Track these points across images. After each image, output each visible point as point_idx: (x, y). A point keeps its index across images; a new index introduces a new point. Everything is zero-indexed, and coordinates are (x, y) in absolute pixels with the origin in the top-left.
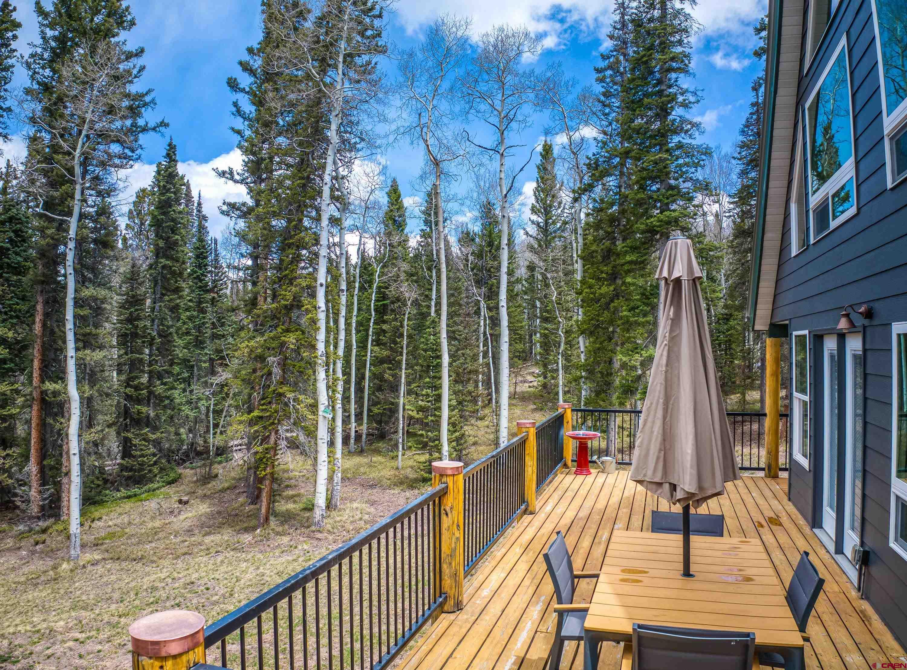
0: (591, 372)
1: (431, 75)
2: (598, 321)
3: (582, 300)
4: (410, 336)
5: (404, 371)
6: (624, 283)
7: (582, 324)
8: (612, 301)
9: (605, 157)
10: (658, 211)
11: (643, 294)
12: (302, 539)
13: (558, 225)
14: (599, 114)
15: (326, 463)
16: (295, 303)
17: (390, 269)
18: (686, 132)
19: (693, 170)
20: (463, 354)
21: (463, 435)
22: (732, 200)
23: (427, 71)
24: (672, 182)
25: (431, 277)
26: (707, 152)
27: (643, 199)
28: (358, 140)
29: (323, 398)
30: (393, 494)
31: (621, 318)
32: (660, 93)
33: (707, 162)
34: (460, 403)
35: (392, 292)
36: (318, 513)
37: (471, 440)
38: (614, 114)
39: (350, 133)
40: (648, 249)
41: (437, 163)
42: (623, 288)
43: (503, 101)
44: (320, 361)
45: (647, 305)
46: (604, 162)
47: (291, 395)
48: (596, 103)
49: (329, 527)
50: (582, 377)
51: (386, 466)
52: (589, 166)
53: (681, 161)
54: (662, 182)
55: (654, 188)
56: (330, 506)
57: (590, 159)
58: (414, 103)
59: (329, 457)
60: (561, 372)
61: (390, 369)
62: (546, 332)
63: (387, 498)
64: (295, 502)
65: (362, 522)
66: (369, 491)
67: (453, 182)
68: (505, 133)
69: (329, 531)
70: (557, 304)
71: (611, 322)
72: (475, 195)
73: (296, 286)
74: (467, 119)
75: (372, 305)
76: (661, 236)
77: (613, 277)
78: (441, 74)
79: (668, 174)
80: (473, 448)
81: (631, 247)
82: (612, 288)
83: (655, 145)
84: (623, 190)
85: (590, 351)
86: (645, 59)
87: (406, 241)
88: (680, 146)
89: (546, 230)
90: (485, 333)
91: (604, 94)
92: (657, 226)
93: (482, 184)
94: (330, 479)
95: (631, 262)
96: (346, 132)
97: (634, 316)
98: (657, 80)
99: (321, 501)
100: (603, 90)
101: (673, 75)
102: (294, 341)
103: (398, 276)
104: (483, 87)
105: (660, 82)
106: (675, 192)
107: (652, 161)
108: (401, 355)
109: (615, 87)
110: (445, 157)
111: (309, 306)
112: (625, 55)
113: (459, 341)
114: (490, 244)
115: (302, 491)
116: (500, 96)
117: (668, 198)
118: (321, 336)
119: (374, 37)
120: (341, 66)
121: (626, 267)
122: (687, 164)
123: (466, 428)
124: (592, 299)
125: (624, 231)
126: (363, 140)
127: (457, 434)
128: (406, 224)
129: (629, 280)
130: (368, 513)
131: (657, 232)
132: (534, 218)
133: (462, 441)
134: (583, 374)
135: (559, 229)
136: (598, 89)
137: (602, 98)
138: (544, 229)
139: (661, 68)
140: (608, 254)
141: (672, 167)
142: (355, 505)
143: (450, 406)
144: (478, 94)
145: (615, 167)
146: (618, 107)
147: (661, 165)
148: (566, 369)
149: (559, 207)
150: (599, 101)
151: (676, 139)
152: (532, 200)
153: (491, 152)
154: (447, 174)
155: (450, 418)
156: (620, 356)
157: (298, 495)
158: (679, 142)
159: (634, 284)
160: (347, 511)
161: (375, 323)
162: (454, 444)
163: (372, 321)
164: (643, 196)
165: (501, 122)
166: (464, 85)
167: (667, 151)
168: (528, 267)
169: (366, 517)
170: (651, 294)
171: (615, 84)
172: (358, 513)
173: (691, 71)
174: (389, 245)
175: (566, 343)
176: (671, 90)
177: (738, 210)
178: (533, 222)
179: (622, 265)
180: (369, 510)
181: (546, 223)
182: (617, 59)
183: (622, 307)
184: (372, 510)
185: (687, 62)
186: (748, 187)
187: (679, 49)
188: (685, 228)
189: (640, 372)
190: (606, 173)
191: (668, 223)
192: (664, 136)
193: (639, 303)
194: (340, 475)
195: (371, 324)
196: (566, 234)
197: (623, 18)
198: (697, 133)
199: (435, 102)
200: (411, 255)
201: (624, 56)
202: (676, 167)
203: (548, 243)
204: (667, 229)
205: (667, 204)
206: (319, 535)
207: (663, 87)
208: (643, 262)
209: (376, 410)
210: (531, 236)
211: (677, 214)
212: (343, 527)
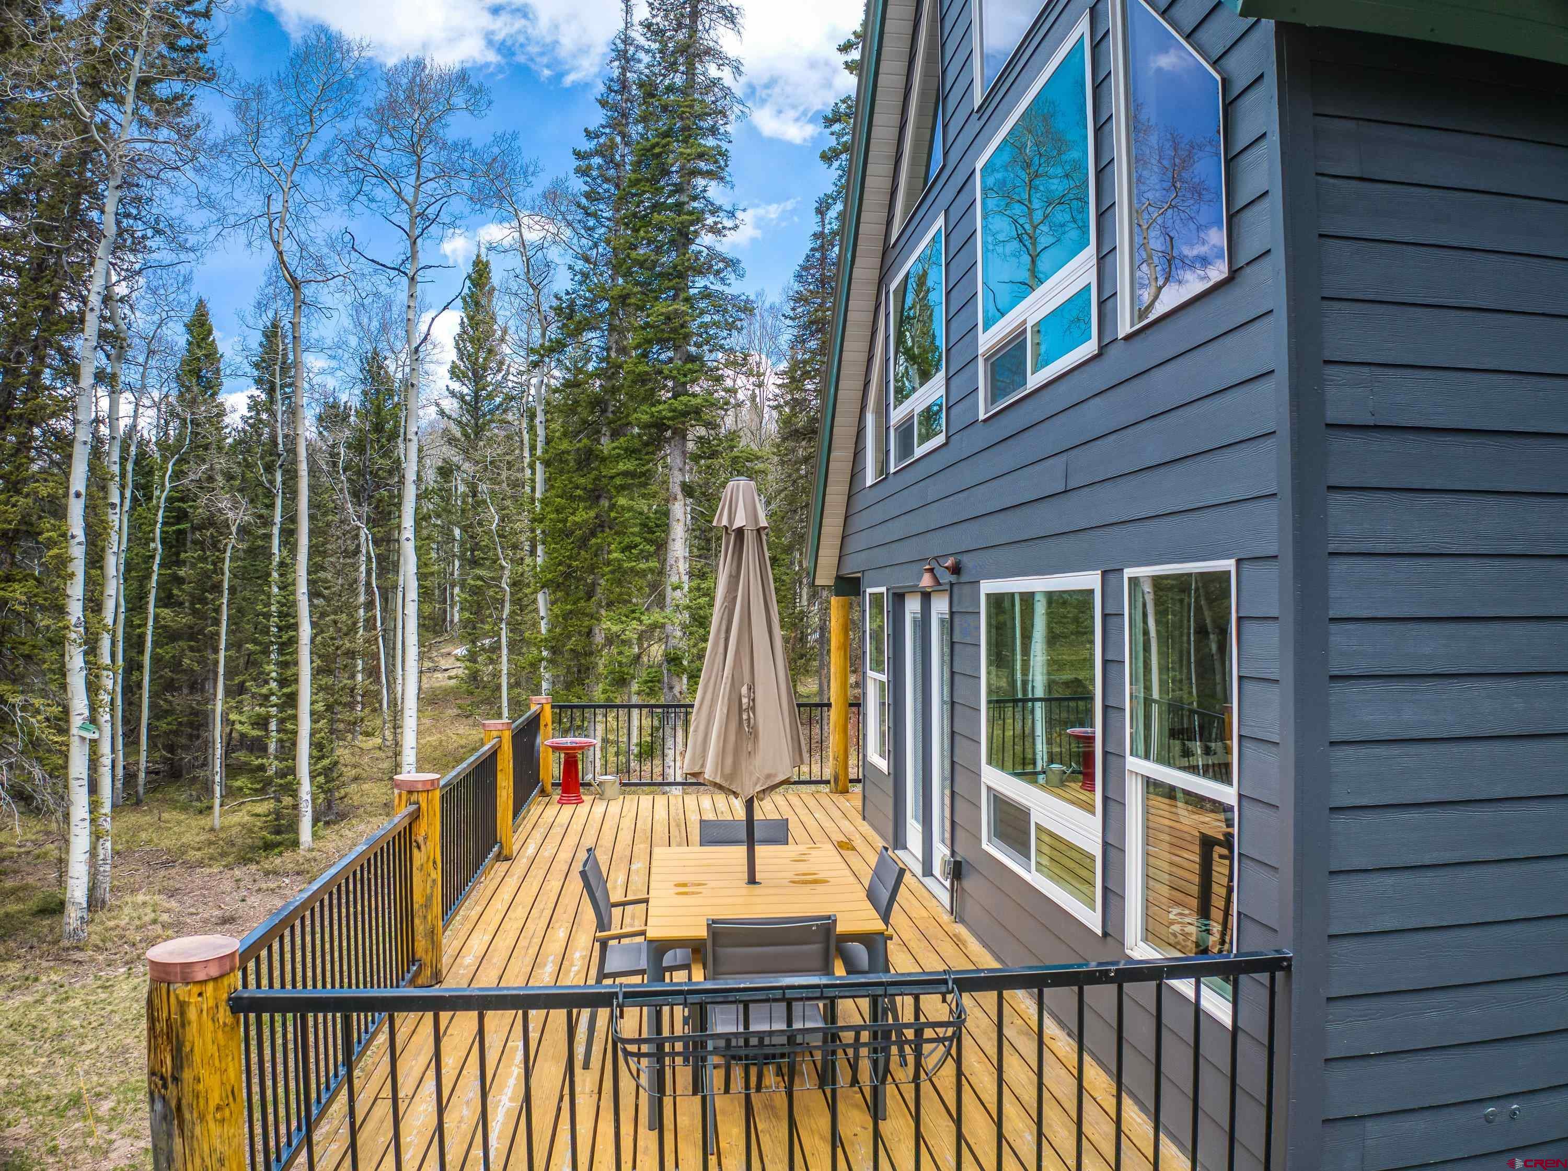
0: (554, 650)
1: (290, 129)
2: (569, 566)
3: (543, 532)
4: (232, 590)
5: (222, 654)
6: (612, 507)
7: (542, 571)
8: (593, 534)
9: (586, 299)
10: (670, 395)
11: (644, 525)
12: (45, 964)
13: (498, 400)
14: (576, 225)
15: (87, 823)
16: (24, 528)
17: (194, 466)
18: (718, 272)
19: (725, 333)
20: (335, 622)
21: (336, 763)
22: (780, 382)
23: (285, 120)
24: (693, 349)
25: (272, 482)
26: (747, 308)
27: (647, 373)
28: (150, 233)
29: (79, 704)
30: (210, 875)
31: (609, 563)
32: (679, 205)
33: (745, 324)
34: (329, 708)
35: (199, 509)
36: (73, 916)
37: (350, 773)
38: (603, 230)
39: (135, 219)
40: (653, 453)
41: (295, 285)
42: (613, 514)
43: (417, 188)
44: (73, 636)
45: (650, 542)
46: (585, 306)
47: (18, 700)
48: (573, 208)
49: (95, 939)
50: (543, 659)
51: (189, 826)
52: (558, 310)
53: (707, 318)
54: (676, 348)
55: (663, 357)
56: (94, 903)
57: (560, 299)
58: (257, 173)
59: (91, 812)
60: (505, 651)
61: (192, 649)
62: (480, 583)
63: (199, 882)
64: (19, 900)
65: (158, 927)
66: (163, 873)
67: (325, 320)
68: (419, 241)
69: (97, 946)
70: (499, 536)
71: (592, 569)
72: (353, 341)
73: (27, 496)
74: (351, 210)
75: (158, 531)
76: (673, 433)
77: (594, 495)
78: (309, 129)
79: (687, 337)
80: (354, 786)
81: (626, 450)
82: (592, 514)
83: (669, 289)
84: (613, 354)
85: (557, 616)
86: (657, 150)
87: (221, 414)
88: (706, 294)
89: (477, 409)
90: (368, 584)
91: (587, 195)
92: (669, 419)
93: (365, 321)
94: (93, 853)
95: (625, 474)
96: (128, 215)
97: (629, 559)
98: (675, 185)
99: (77, 891)
100: (587, 188)
101: (700, 182)
102: (24, 598)
103: (211, 479)
104: (382, 159)
105: (679, 189)
106: (696, 366)
107: (662, 314)
108: (217, 622)
109: (606, 186)
110: (311, 276)
111: (53, 534)
112: (623, 135)
113: (327, 599)
114: (378, 428)
115: (30, 880)
116: (412, 180)
117: (685, 376)
118: (76, 590)
119: (190, 50)
120: (130, 98)
121: (618, 481)
122: (715, 324)
123: (339, 752)
124: (561, 531)
125: (614, 422)
126: (158, 232)
127: (326, 762)
128: (221, 384)
129: (622, 501)
130: (168, 911)
131: (669, 427)
132: (456, 386)
133: (335, 775)
134: (545, 653)
135: (497, 408)
136: (578, 185)
137: (584, 201)
138: (472, 406)
139: (682, 168)
140: (588, 458)
141: (694, 326)
142: (140, 898)
143: (312, 713)
144: (375, 172)
145: (601, 315)
146: (609, 219)
147: (677, 323)
148: (513, 646)
149: (499, 371)
150: (579, 205)
151: (701, 282)
152: (451, 355)
153: (393, 273)
154: (313, 305)
155: (312, 735)
156: (605, 624)
157: (24, 888)
158: (706, 287)
159: (631, 509)
160: (127, 910)
161: (161, 566)
162: (321, 779)
163: (157, 560)
164: (647, 369)
165: (413, 224)
166: (349, 152)
167: (687, 300)
168: (440, 469)
169: (165, 917)
170: (657, 526)
171: (607, 180)
172: (148, 910)
173: (728, 178)
174: (192, 421)
175: (513, 603)
176: (695, 204)
177: (789, 397)
178: (453, 394)
179: (612, 478)
180: (167, 905)
181: (477, 396)
182: (612, 140)
183: (609, 545)
184: (173, 904)
185: (722, 163)
186: (805, 362)
187: (710, 142)
188: (710, 423)
189: (636, 650)
190: (585, 325)
191: (685, 414)
192: (681, 276)
193: (638, 539)
194: (108, 845)
195: (156, 568)
196: (510, 417)
197: (624, 75)
198: (733, 276)
199: (296, 177)
200: (229, 440)
201: (623, 138)
202: (700, 327)
203: (479, 430)
204: (683, 423)
205: (684, 384)
206: (78, 956)
207: (684, 198)
208: (643, 474)
209: (163, 725)
210: (449, 418)
211: (699, 401)
212: (122, 937)
